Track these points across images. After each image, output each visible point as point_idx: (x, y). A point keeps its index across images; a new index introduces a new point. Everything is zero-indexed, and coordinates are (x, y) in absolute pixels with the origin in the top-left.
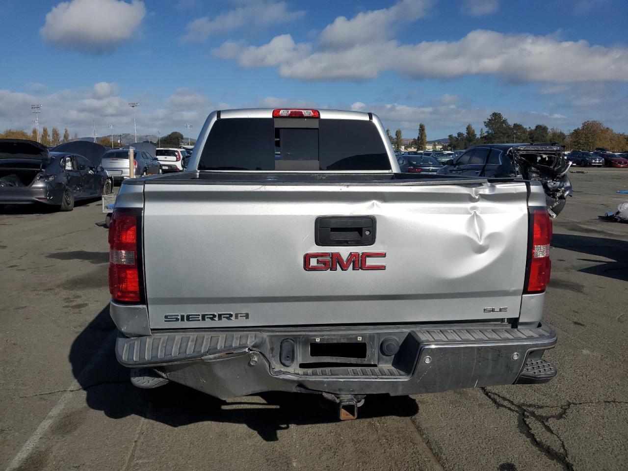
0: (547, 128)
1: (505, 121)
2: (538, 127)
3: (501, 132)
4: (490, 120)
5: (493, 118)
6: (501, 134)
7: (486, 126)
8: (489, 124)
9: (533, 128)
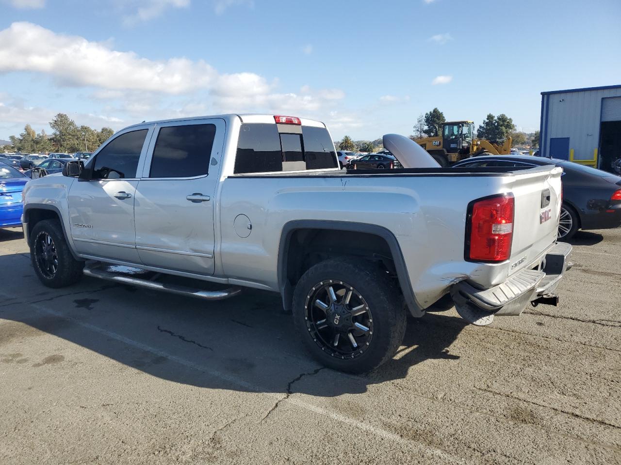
0: (113, 131)
1: (72, 123)
2: (104, 130)
3: (70, 134)
4: (56, 121)
5: (59, 120)
6: (70, 136)
7: (52, 127)
8: (55, 124)
9: (100, 130)
